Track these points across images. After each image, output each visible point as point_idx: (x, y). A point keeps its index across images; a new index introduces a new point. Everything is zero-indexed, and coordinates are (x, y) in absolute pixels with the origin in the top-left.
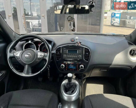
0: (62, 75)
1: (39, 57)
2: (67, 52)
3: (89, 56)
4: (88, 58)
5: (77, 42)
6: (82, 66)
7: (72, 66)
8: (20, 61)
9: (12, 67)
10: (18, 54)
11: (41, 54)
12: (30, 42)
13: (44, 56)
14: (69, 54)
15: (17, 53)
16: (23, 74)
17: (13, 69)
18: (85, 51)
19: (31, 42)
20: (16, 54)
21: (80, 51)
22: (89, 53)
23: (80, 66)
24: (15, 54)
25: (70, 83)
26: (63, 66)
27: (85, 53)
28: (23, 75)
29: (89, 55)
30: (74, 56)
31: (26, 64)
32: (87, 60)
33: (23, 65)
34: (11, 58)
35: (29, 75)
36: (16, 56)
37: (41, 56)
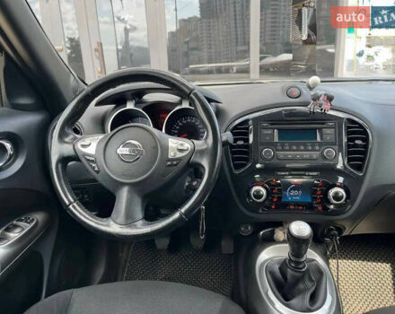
0: (249, 228)
1: (171, 155)
2: (276, 139)
3: (365, 153)
4: (363, 160)
5: (316, 98)
6: (336, 193)
7: (296, 192)
8: (98, 172)
9: (67, 197)
10: (90, 146)
11: (181, 142)
12: (130, 106)
13: (193, 151)
14: (283, 145)
15: (87, 142)
16: (112, 223)
17: (71, 203)
18: (348, 133)
19: (136, 105)
20: (83, 146)
21: (328, 131)
22: (366, 140)
23: (332, 192)
24: (79, 145)
25: (300, 263)
26: (258, 192)
27: (349, 140)
28: (113, 226)
29: (366, 147)
30: (306, 154)
31: (123, 184)
32: (359, 168)
33: (111, 189)
34: (64, 160)
35: (136, 227)
36: (85, 155)
37: (181, 151)
